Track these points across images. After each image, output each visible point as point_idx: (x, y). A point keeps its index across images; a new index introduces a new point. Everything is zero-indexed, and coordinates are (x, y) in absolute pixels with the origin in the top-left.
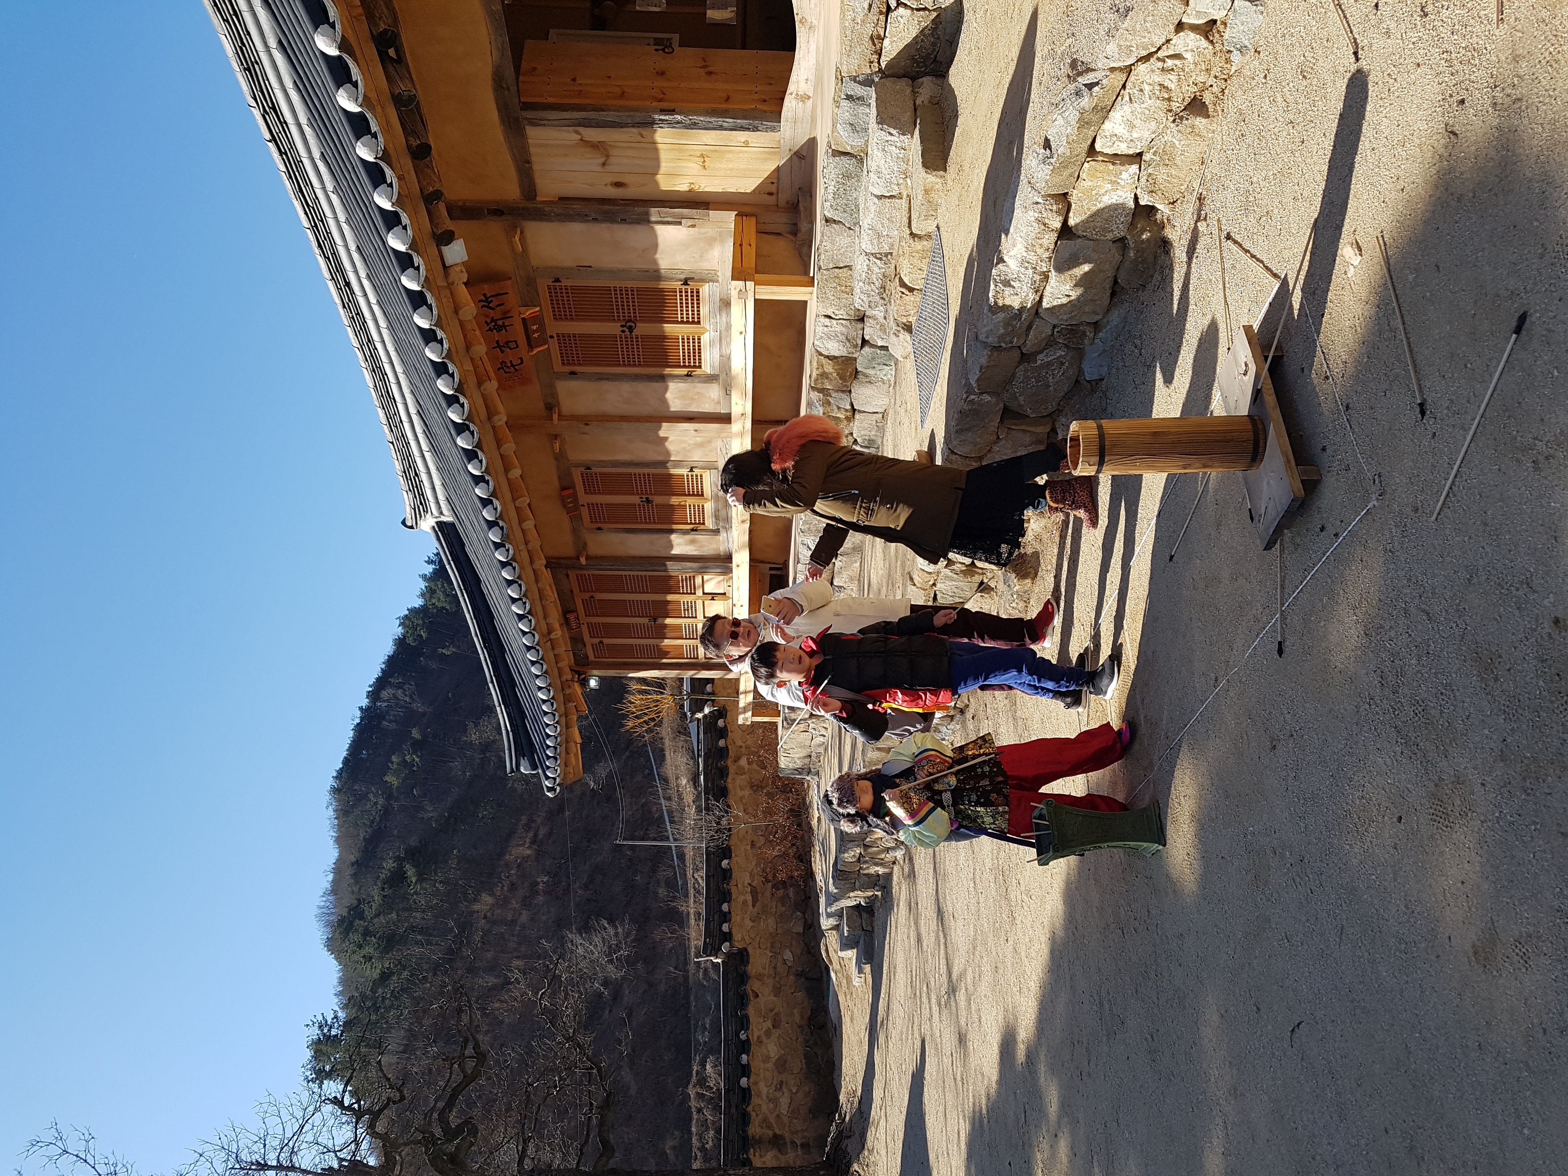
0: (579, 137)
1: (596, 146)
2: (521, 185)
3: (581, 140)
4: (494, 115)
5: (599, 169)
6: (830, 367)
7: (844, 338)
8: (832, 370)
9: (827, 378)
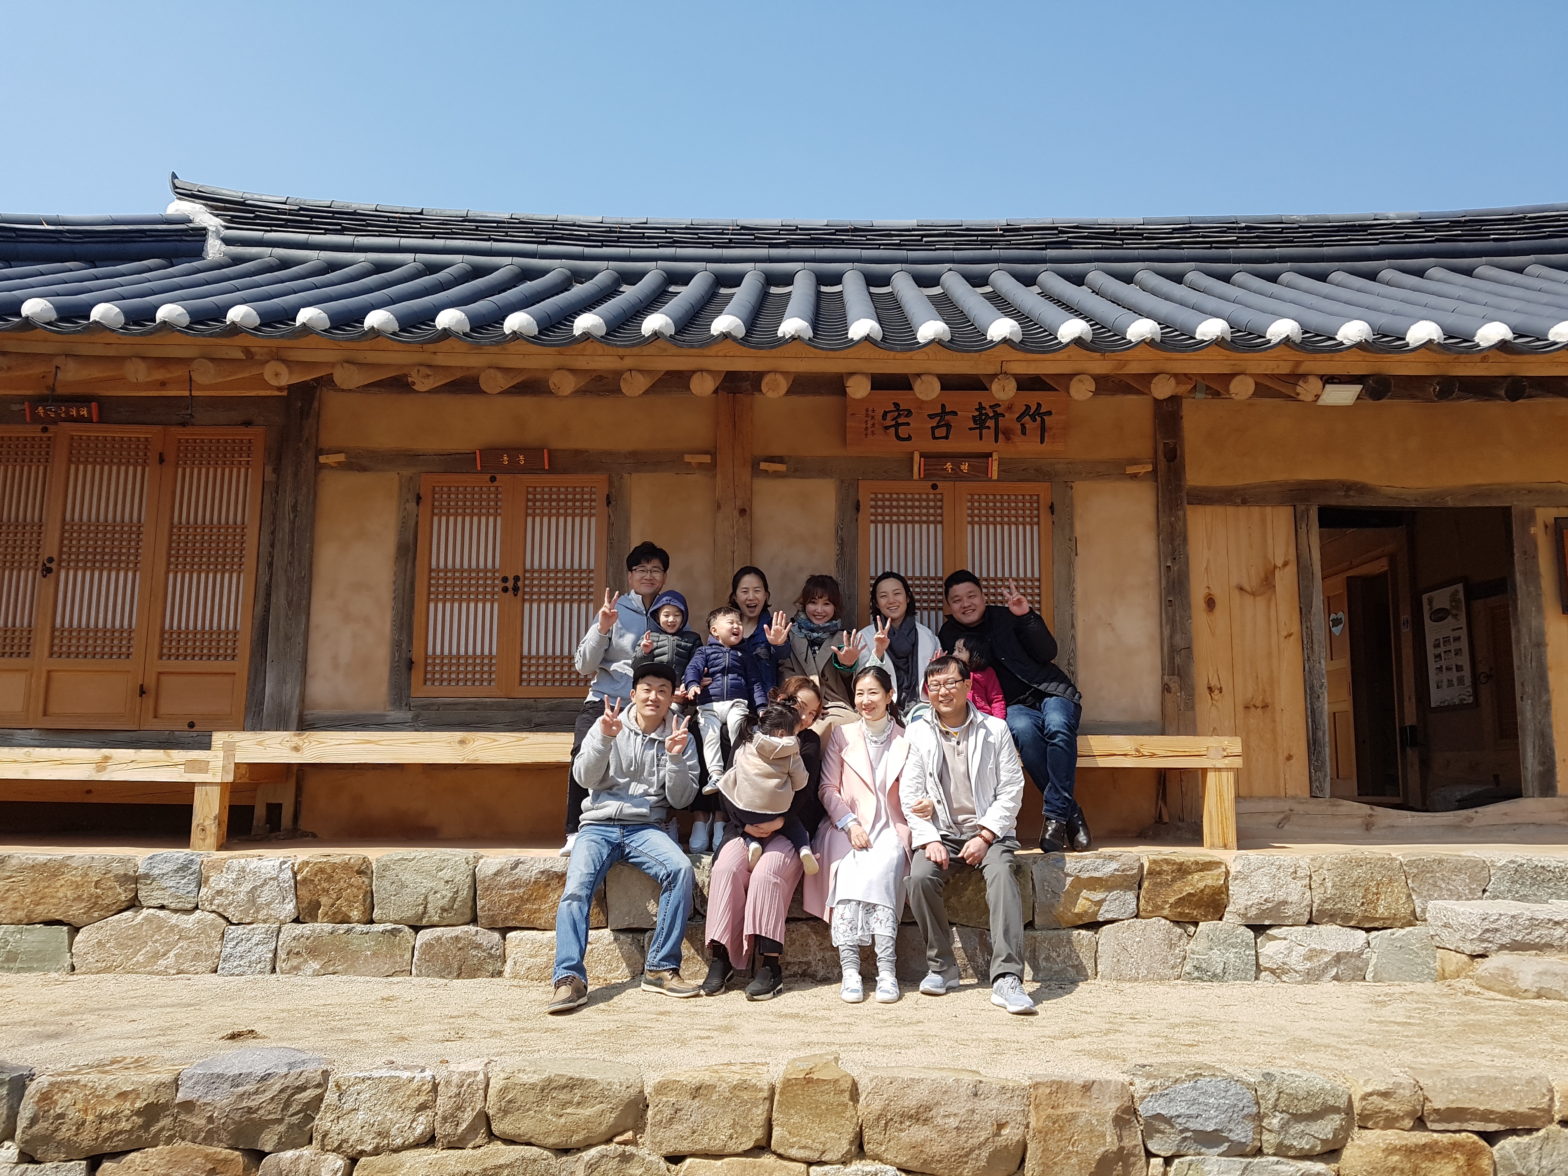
0: (1279, 564)
1: (1268, 582)
2: (1205, 489)
3: (1275, 567)
4: (1307, 475)
5: (1234, 582)
6: (1210, 882)
7: (1282, 898)
8: (1201, 885)
9: (1174, 880)
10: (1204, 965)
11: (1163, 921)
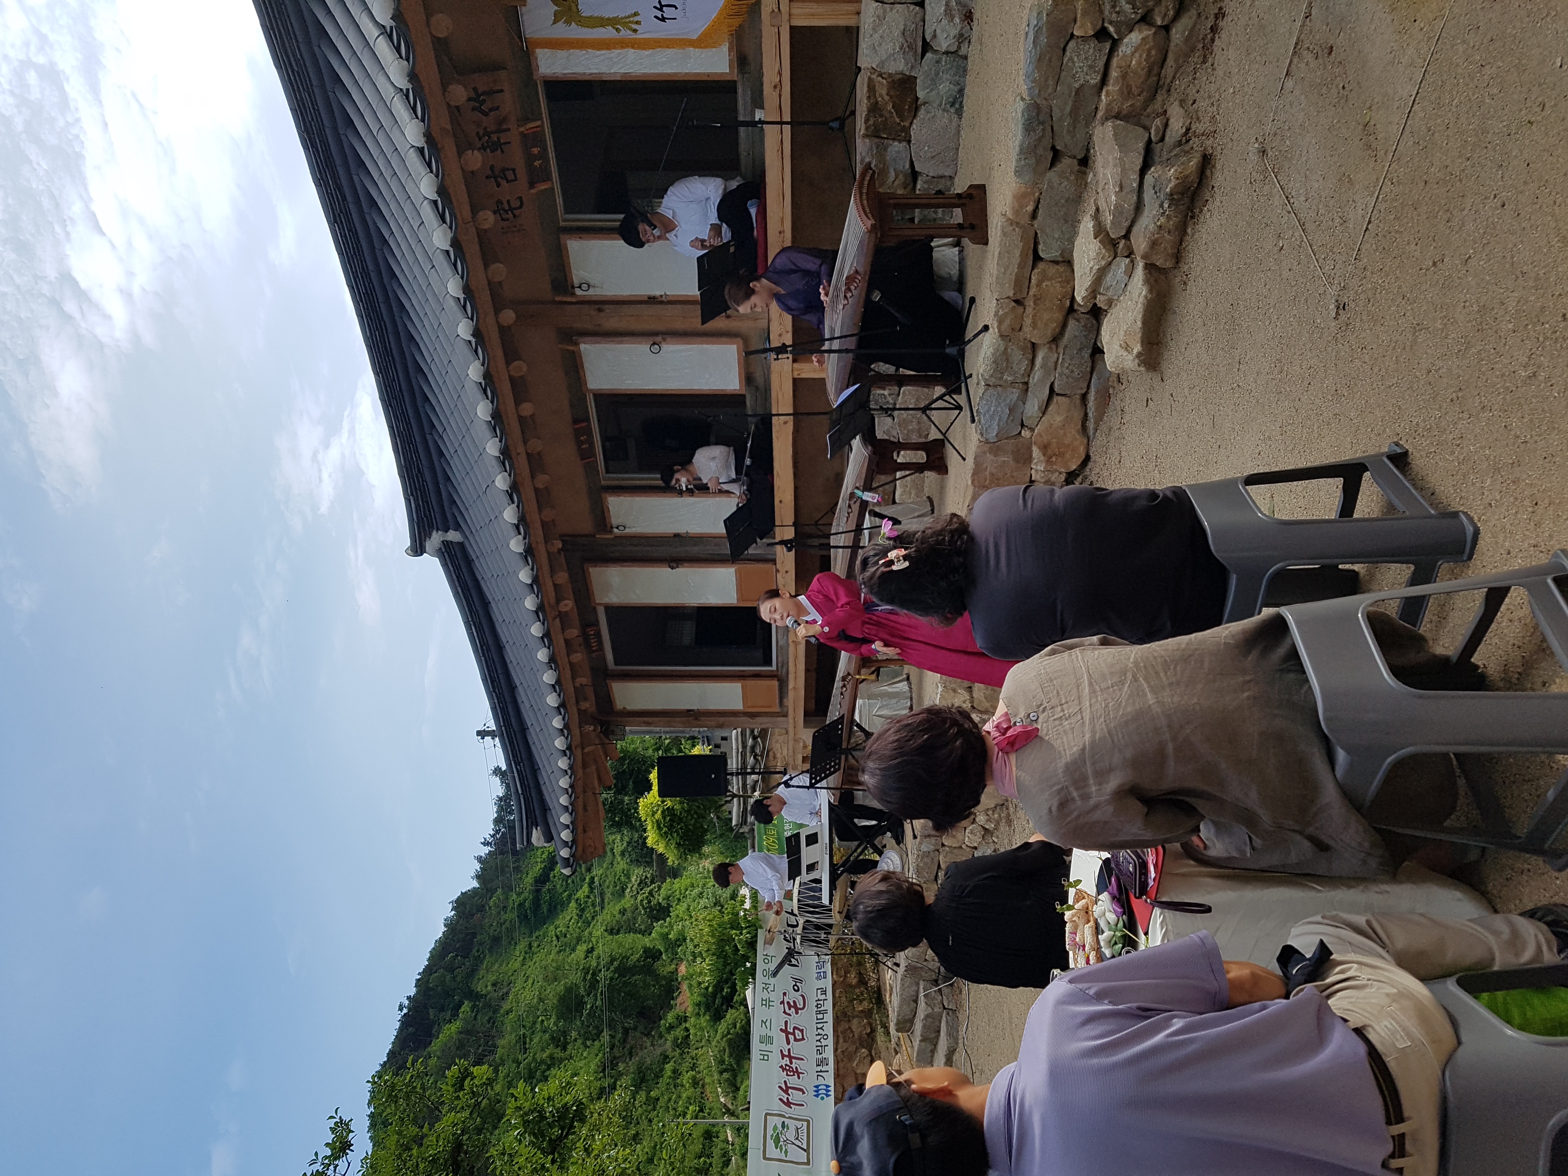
6: (884, 92)
7: (900, 34)
8: (887, 98)
9: (881, 116)
10: (951, 100)
11: (914, 126)
